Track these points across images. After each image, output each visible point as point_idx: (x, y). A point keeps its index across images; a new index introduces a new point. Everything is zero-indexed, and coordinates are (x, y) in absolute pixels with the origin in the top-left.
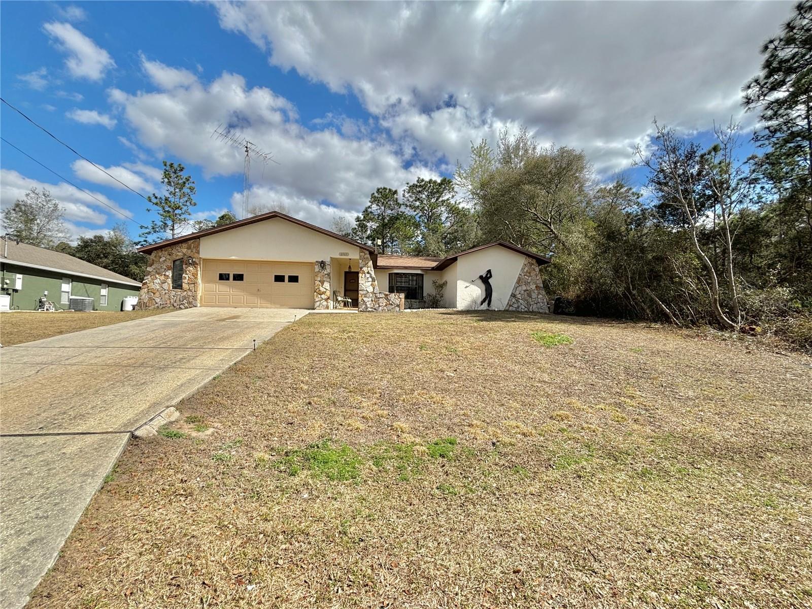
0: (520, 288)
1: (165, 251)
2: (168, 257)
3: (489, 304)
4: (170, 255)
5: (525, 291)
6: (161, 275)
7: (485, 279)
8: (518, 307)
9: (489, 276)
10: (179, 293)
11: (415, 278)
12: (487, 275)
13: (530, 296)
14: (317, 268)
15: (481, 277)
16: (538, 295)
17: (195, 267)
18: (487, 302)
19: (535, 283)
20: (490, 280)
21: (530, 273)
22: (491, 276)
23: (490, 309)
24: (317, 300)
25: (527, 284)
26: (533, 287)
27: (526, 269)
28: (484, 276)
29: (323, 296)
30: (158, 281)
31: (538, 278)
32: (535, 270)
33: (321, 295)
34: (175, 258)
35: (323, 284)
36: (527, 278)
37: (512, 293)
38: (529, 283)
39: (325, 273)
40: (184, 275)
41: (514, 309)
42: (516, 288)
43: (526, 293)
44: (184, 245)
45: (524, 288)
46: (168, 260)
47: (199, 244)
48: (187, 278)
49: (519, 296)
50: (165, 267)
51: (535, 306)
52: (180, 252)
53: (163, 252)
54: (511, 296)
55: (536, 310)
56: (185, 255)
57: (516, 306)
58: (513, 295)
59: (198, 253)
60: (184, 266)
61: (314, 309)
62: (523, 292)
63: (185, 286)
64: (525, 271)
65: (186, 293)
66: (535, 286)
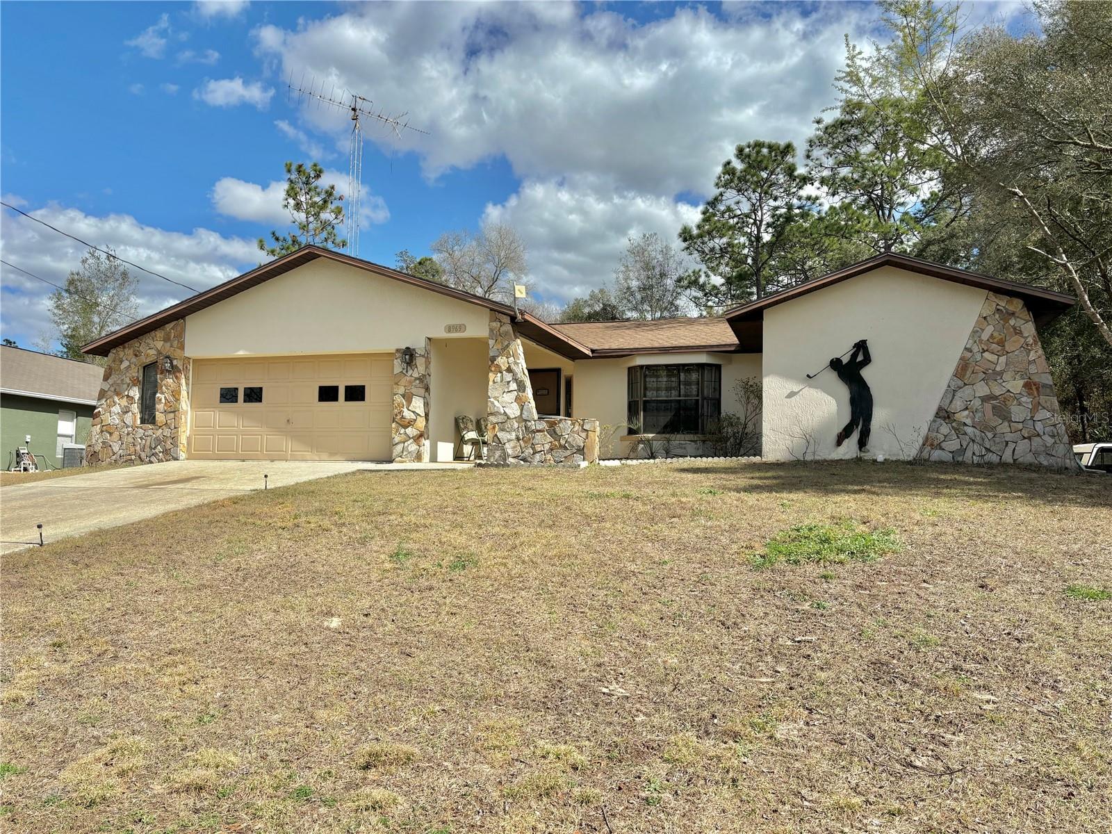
3: (862, 443)
4: (136, 355)
6: (122, 397)
7: (851, 369)
9: (860, 358)
10: (150, 432)
11: (694, 376)
12: (854, 356)
13: (1002, 412)
14: (398, 366)
15: (835, 364)
17: (177, 377)
18: (855, 436)
20: (866, 373)
22: (867, 360)
23: (867, 456)
25: (991, 375)
28: (845, 360)
30: (116, 409)
33: (405, 427)
36: (993, 358)
40: (158, 395)
42: (952, 392)
44: (159, 334)
46: (133, 366)
47: (183, 330)
48: (163, 401)
50: (128, 381)
52: (152, 347)
53: (127, 351)
54: (937, 415)
55: (1029, 458)
56: (159, 353)
58: (944, 414)
59: (182, 347)
61: (391, 461)
62: (977, 403)
63: (160, 417)
65: (160, 431)
66: (1021, 382)
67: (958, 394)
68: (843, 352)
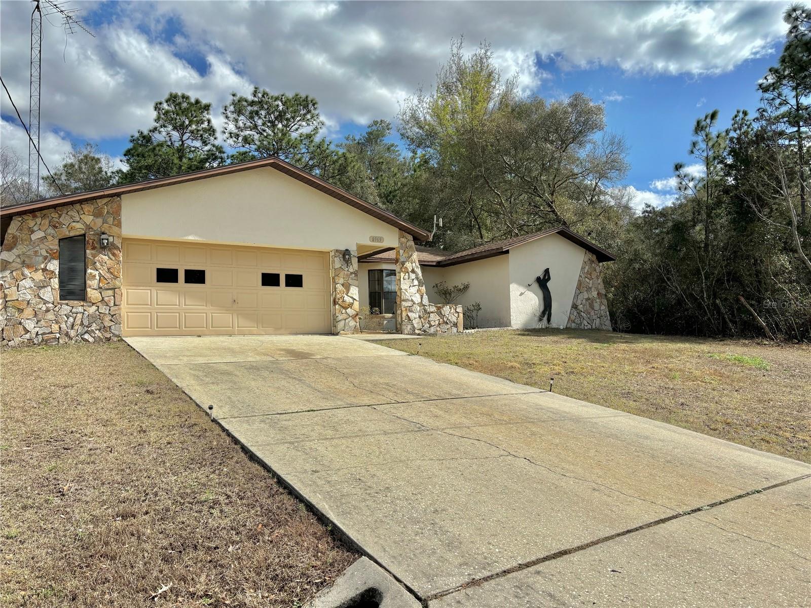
0: (581, 295)
1: (43, 220)
2: (51, 231)
3: (549, 320)
4: (55, 227)
5: (587, 300)
6: (37, 270)
7: (543, 282)
8: (581, 323)
9: (547, 277)
10: (80, 309)
12: (545, 276)
13: (592, 307)
14: (338, 263)
15: (538, 279)
16: (600, 306)
17: (114, 255)
19: (597, 289)
20: (548, 284)
21: (590, 274)
22: (549, 279)
23: (551, 326)
24: (339, 317)
26: (595, 294)
27: (587, 268)
28: (542, 277)
29: (349, 310)
30: (27, 283)
31: (599, 281)
32: (595, 270)
33: (346, 308)
34: (66, 232)
36: (588, 280)
37: (573, 303)
38: (591, 288)
39: (351, 270)
40: (89, 271)
41: (577, 325)
42: (576, 296)
43: (588, 303)
45: (586, 296)
46: (50, 238)
47: (120, 207)
48: (97, 277)
49: (580, 307)
50: (45, 254)
51: (598, 321)
52: (79, 222)
53: (39, 220)
54: (572, 307)
55: (600, 327)
56: (89, 227)
57: (578, 321)
58: (575, 306)
59: (119, 225)
60: (88, 251)
61: (336, 334)
62: (584, 301)
63: (92, 294)
64: (586, 271)
65: (94, 308)
67: (579, 297)
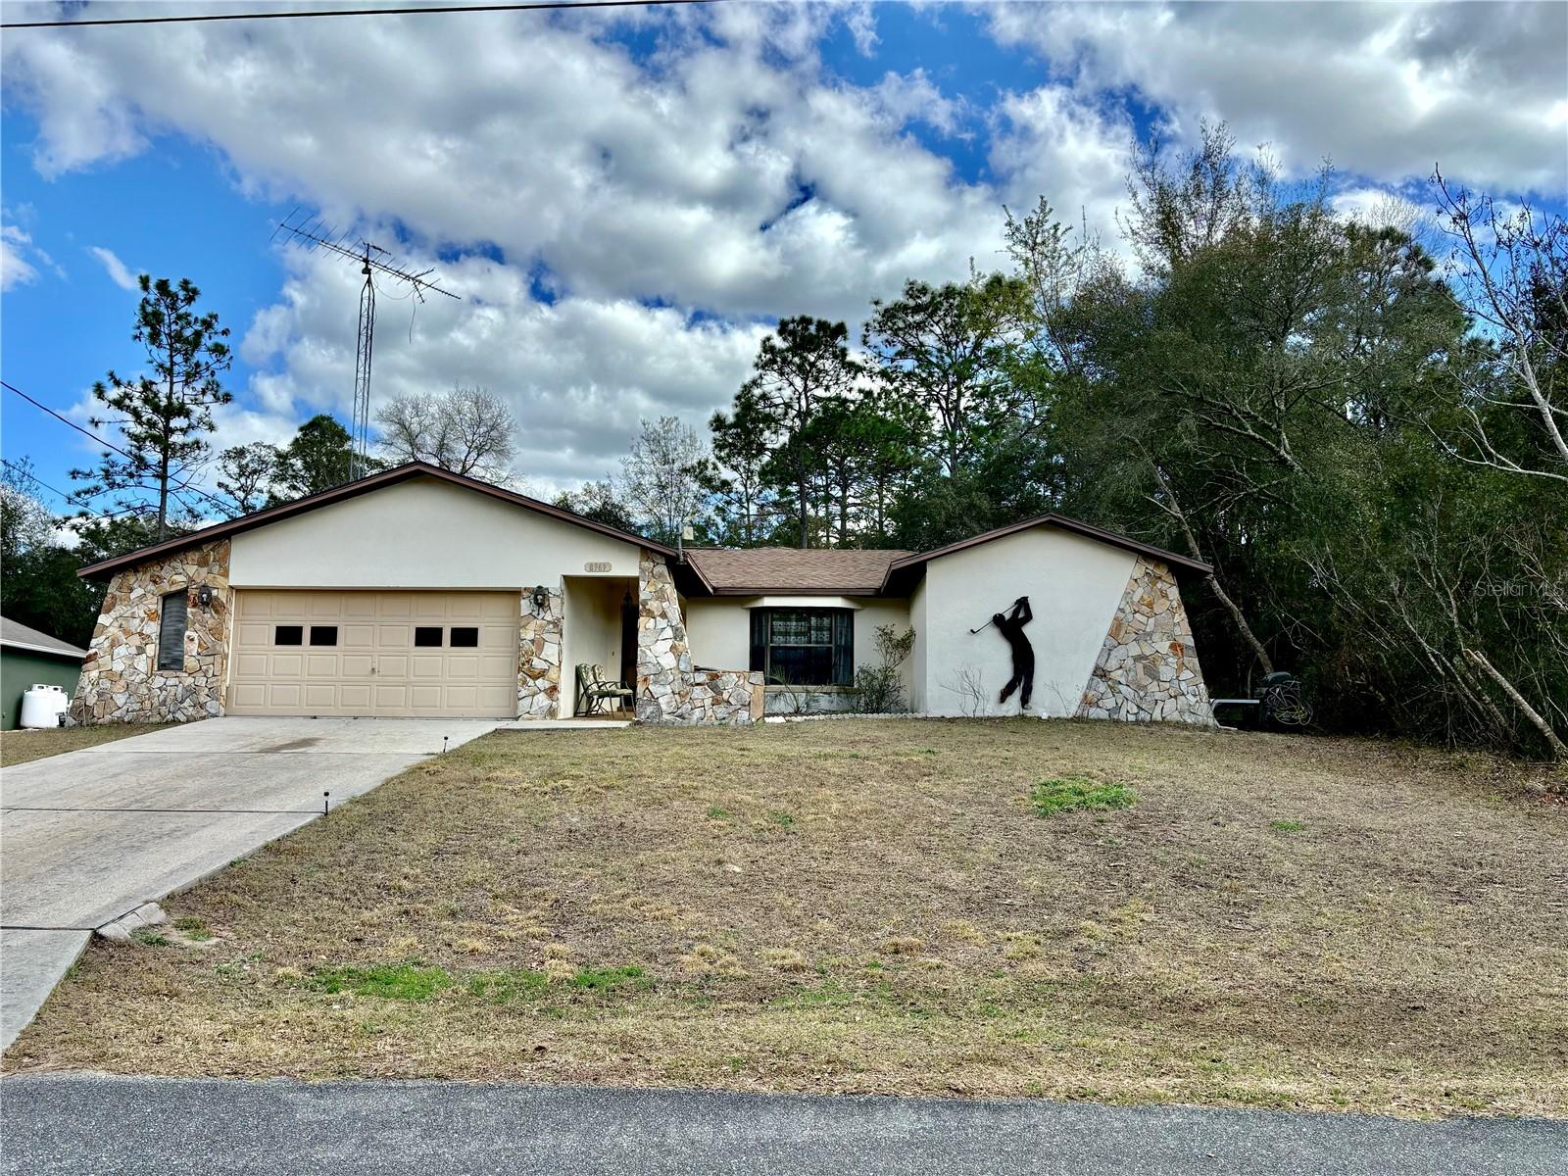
0: (1121, 650)
1: (145, 573)
2: (151, 587)
3: (1025, 700)
4: (155, 582)
5: (1137, 659)
6: (132, 635)
7: (1012, 626)
8: (1118, 708)
9: (1021, 615)
10: (175, 681)
11: (826, 621)
12: (1016, 612)
13: (1152, 673)
14: (526, 606)
15: (998, 620)
16: (1179, 670)
17: (217, 612)
18: (1018, 693)
19: (1171, 636)
20: (1028, 630)
21: (1150, 605)
22: (1029, 617)
23: (1029, 713)
24: (523, 693)
25: (1142, 636)
26: (1164, 646)
27: (1139, 592)
28: (1007, 616)
29: (539, 682)
30: (123, 650)
31: (1177, 619)
32: (1165, 596)
33: (535, 678)
34: (167, 588)
35: (541, 648)
36: (1143, 619)
37: (1097, 668)
38: (1150, 634)
39: (549, 617)
40: (187, 633)
41: (1104, 715)
42: (1108, 651)
43: (1140, 666)
44: (195, 556)
45: (1134, 650)
46: (149, 596)
47: (228, 553)
48: (196, 640)
49: (1117, 675)
50: (143, 615)
51: (1170, 704)
52: (181, 574)
53: (140, 575)
54: (1094, 674)
55: (1175, 717)
56: (191, 580)
57: (1110, 703)
58: (1100, 673)
59: (226, 574)
60: (189, 610)
61: (517, 719)
62: (1130, 662)
63: (190, 662)
64: (1136, 598)
65: (191, 679)
66: (1168, 644)
67: (1113, 653)
68: (1006, 609)
